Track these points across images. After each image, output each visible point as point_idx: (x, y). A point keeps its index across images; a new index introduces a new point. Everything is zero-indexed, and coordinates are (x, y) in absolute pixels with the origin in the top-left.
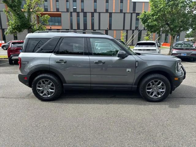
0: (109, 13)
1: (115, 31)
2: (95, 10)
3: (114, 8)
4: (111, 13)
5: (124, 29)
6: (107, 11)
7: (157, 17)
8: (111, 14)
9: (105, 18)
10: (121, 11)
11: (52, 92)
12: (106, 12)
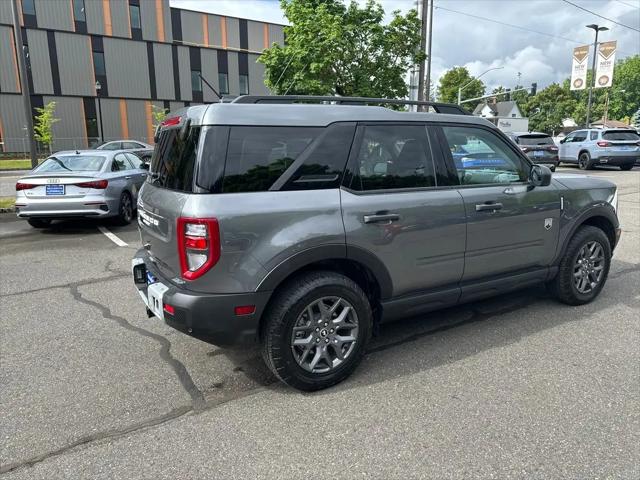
0: (92, 35)
1: (122, 103)
2: (31, 22)
3: (108, 21)
4: (101, 37)
5: (154, 98)
6: (81, 28)
7: (321, 65)
8: (98, 41)
9: (75, 54)
10: (137, 35)
11: (346, 345)
12: (77, 32)
